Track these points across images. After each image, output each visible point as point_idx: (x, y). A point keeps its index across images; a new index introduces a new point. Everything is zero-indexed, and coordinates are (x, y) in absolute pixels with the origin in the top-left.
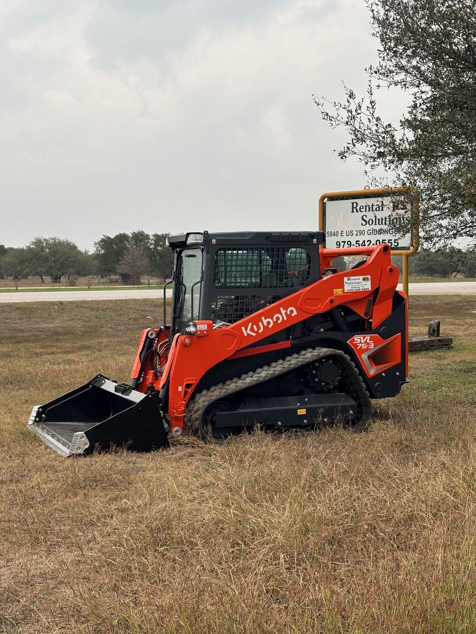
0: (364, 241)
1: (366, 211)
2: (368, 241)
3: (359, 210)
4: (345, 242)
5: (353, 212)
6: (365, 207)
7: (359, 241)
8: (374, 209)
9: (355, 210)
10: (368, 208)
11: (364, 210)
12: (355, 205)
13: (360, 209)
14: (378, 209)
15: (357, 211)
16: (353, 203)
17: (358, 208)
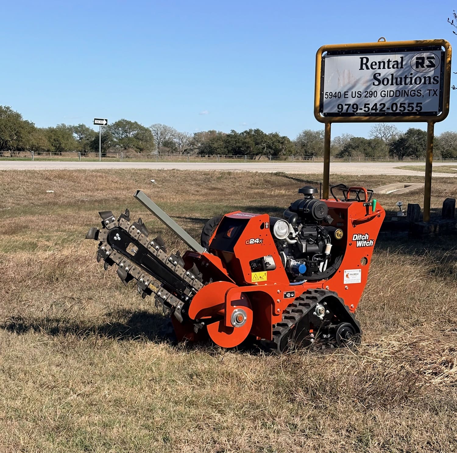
0: (376, 105)
1: (379, 68)
2: (381, 105)
3: (370, 67)
4: (349, 105)
5: (362, 68)
6: (378, 64)
7: (369, 104)
8: (391, 66)
9: (364, 66)
10: (382, 64)
11: (377, 67)
12: (365, 61)
13: (372, 65)
14: (395, 66)
15: (368, 68)
16: (362, 59)
17: (369, 64)
